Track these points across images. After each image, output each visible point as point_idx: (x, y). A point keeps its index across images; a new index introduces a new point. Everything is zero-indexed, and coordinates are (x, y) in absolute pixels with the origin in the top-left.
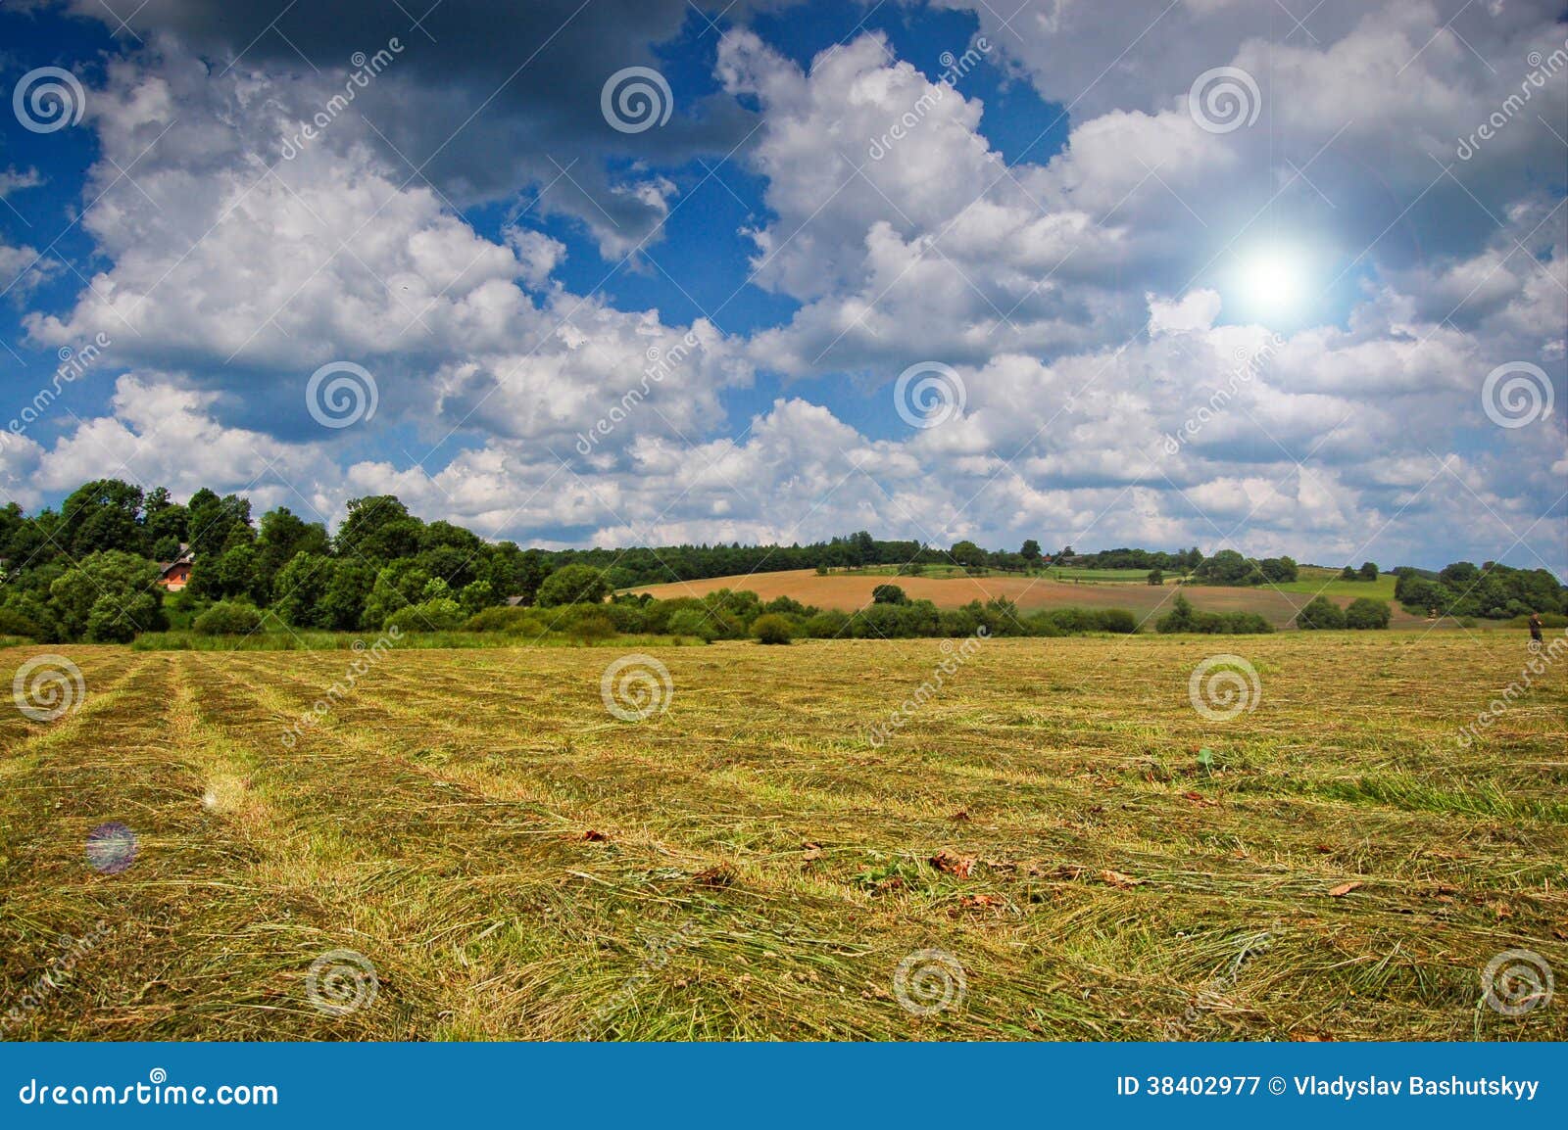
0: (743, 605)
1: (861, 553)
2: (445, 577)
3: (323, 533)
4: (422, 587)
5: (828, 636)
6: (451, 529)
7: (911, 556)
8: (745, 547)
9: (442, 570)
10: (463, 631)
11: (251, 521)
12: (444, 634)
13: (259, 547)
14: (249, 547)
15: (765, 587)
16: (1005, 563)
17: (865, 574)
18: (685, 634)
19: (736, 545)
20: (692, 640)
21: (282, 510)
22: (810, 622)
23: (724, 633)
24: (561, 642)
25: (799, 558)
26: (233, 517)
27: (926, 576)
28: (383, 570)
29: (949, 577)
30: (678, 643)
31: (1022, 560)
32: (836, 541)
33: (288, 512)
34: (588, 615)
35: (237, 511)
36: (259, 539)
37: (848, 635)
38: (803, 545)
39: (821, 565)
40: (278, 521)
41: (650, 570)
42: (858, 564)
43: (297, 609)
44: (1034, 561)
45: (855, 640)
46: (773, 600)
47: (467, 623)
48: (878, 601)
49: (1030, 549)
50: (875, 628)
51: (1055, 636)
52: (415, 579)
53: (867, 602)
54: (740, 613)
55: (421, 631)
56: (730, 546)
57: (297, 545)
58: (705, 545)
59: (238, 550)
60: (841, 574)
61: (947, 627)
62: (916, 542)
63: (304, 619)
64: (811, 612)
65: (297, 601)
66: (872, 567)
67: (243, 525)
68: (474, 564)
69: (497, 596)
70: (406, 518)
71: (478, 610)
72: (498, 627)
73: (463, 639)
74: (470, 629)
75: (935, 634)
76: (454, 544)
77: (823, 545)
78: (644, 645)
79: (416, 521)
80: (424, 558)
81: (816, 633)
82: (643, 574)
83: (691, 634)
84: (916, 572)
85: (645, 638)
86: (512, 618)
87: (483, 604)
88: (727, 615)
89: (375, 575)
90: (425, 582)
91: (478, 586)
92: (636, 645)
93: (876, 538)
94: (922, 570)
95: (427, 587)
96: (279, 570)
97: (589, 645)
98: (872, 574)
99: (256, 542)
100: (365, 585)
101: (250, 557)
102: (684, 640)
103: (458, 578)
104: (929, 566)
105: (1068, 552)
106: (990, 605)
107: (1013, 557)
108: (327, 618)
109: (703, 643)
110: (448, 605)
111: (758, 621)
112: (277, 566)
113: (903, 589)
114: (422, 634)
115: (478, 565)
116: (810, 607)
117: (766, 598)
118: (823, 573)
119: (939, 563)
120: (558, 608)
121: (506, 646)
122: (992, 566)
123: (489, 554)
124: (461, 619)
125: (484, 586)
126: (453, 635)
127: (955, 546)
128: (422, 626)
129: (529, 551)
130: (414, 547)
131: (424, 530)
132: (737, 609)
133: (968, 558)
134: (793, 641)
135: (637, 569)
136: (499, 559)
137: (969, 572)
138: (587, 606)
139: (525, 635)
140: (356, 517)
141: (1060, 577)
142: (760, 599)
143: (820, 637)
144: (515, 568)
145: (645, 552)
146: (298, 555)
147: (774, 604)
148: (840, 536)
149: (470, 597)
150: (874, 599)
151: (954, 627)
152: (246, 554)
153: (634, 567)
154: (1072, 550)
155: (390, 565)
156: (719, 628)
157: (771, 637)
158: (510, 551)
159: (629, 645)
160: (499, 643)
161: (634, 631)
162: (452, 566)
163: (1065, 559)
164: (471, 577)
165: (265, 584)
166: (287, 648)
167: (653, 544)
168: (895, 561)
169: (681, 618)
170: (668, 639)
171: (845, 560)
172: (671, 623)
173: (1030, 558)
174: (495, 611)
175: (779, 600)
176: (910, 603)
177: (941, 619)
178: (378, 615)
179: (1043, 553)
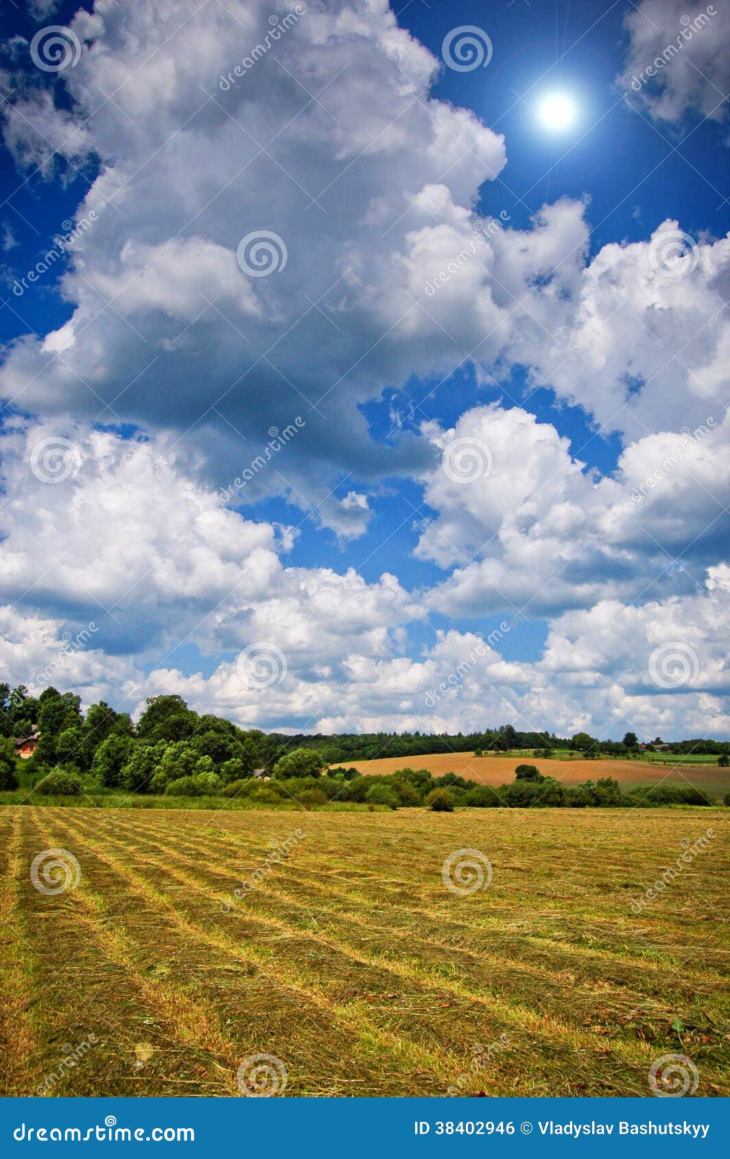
0: (422, 780)
1: (508, 740)
2: (210, 754)
3: (129, 721)
4: (195, 762)
5: (482, 805)
6: (215, 720)
7: (543, 744)
8: (424, 735)
9: (209, 749)
10: (220, 796)
11: (81, 711)
12: (206, 798)
13: (85, 730)
14: (78, 729)
15: (436, 765)
16: (611, 749)
17: (510, 756)
18: (378, 803)
19: (417, 734)
20: (382, 807)
21: (101, 703)
22: (470, 794)
23: (407, 801)
24: (289, 807)
25: (462, 743)
26: (69, 707)
27: (554, 758)
28: (169, 748)
29: (570, 759)
30: (372, 810)
31: (624, 748)
32: (489, 732)
33: (106, 705)
34: (309, 787)
35: (71, 703)
36: (85, 723)
37: (496, 804)
38: (465, 734)
39: (478, 750)
40: (99, 711)
41: (355, 751)
42: (504, 749)
43: (107, 775)
44: (634, 748)
45: (500, 809)
46: (442, 775)
47: (224, 790)
48: (519, 777)
49: (630, 739)
50: (517, 799)
51: (650, 807)
52: (191, 756)
53: (510, 778)
54: (419, 786)
55: (191, 796)
56: (413, 734)
57: (110, 728)
58: (395, 733)
59: (69, 732)
60: (492, 756)
61: (568, 799)
62: (547, 733)
63: (112, 782)
64: (470, 785)
65: (108, 768)
66: (515, 751)
67: (75, 713)
68: (231, 746)
69: (246, 771)
70: (186, 711)
71: (233, 779)
72: (245, 794)
73: (220, 803)
74: (226, 795)
75: (559, 805)
76: (218, 730)
77: (480, 735)
78: (348, 810)
79: (193, 714)
80: (197, 740)
81: (472, 803)
82: (351, 753)
83: (382, 803)
84: (547, 755)
85: (348, 805)
86: (254, 787)
87: (237, 775)
88: (409, 788)
89: (163, 751)
90: (197, 758)
91: (233, 762)
92: (342, 810)
93: (517, 729)
94: (551, 754)
95: (199, 762)
96: (97, 746)
97: (309, 809)
98: (515, 756)
99: (83, 725)
100: (155, 758)
101: (78, 736)
102: (376, 807)
103: (220, 755)
104: (556, 751)
105: (658, 741)
106: (601, 783)
107: (617, 745)
108: (127, 782)
109: (390, 810)
110: (212, 777)
111: (432, 793)
112: (96, 743)
113: (538, 768)
114: (191, 798)
115: (235, 746)
116: (470, 781)
117: (437, 774)
118: (478, 754)
119: (564, 748)
120: (289, 780)
121: (249, 809)
122: (602, 751)
123: (242, 737)
124: (220, 788)
125: (236, 762)
126: (214, 799)
127: (575, 737)
128: (194, 792)
129: (271, 735)
130: (190, 732)
131: (198, 721)
132: (417, 783)
133: (583, 746)
134: (455, 809)
135: (347, 750)
136: (248, 742)
137: (586, 756)
138: (309, 780)
139: (263, 801)
140: (152, 710)
141: (653, 760)
142: (433, 776)
143: (476, 806)
144: (259, 748)
145: (352, 736)
146: (110, 736)
147: (444, 778)
148: (492, 728)
149: (228, 769)
150: (516, 775)
151: (574, 799)
152: (75, 734)
153: (344, 748)
154: (661, 740)
155: (174, 745)
156: (402, 798)
157: (440, 806)
158: (256, 736)
159: (337, 811)
160: (244, 806)
161: (341, 799)
162: (216, 747)
163: (656, 746)
164: (229, 756)
165: (86, 756)
166: (98, 806)
167: (359, 731)
168: (532, 747)
169: (376, 790)
170: (364, 806)
171: (495, 746)
172: (368, 794)
173: (629, 746)
174: (244, 783)
175: (447, 775)
176: (542, 780)
177: (564, 795)
178: (163, 781)
179: (639, 742)
